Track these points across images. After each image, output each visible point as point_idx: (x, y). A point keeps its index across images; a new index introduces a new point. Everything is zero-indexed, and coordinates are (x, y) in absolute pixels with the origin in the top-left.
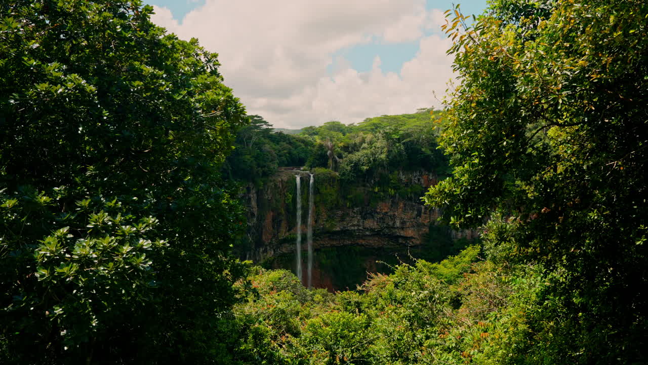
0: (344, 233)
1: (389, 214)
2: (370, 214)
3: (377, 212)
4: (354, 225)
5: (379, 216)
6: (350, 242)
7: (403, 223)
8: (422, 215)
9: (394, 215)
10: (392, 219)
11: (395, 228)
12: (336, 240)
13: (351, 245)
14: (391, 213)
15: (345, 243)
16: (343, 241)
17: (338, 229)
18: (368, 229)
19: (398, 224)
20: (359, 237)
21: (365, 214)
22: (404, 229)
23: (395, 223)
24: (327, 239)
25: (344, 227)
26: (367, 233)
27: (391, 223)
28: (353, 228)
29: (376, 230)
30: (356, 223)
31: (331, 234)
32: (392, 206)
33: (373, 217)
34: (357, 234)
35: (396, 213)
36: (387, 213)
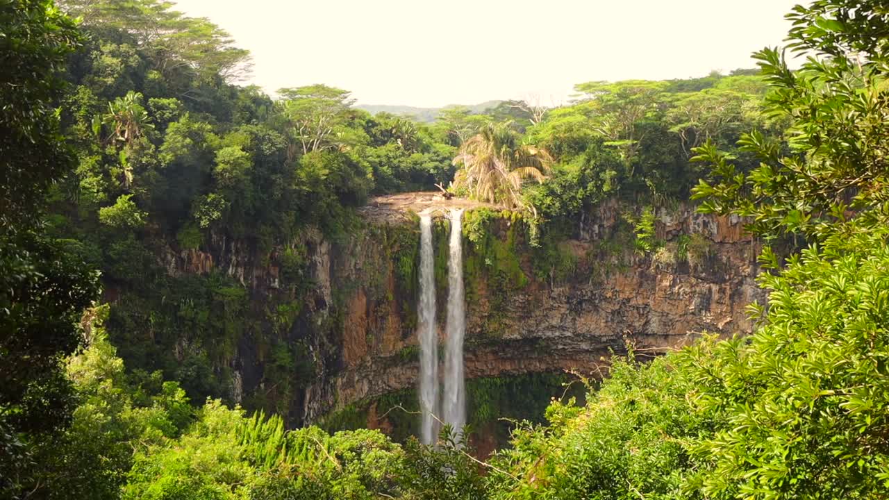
0: (530, 342)
1: (633, 302)
2: (590, 301)
3: (605, 299)
4: (552, 328)
5: (611, 307)
6: (544, 367)
7: (667, 323)
8: (713, 306)
9: (647, 305)
10: (641, 315)
11: (647, 335)
12: (511, 359)
13: (548, 371)
14: (640, 301)
15: (532, 368)
16: (527, 362)
17: (516, 336)
18: (584, 336)
19: (654, 326)
20: (564, 354)
21: (580, 303)
22: (670, 339)
23: (647, 323)
24: (491, 357)
25: (529, 331)
26: (584, 346)
27: (638, 325)
28: (549, 334)
29: (604, 339)
30: (555, 322)
31: (499, 346)
32: (641, 285)
33: (596, 308)
34: (560, 347)
35: (651, 302)
36: (629, 300)
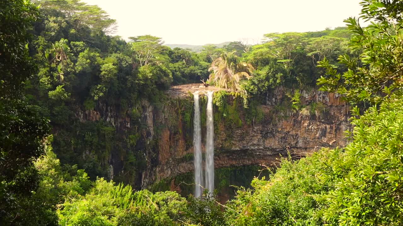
0: (244, 152)
1: (291, 133)
2: (271, 133)
3: (278, 132)
4: (254, 145)
5: (280, 136)
6: (250, 162)
7: (306, 142)
8: (327, 134)
9: (297, 134)
10: (294, 139)
11: (297, 148)
12: (235, 159)
13: (252, 164)
14: (294, 133)
15: (245, 163)
16: (242, 161)
17: (238, 149)
18: (268, 148)
19: (300, 144)
20: (259, 157)
21: (267, 133)
22: (308, 149)
23: (297, 143)
24: (226, 158)
25: (243, 146)
26: (269, 153)
27: (293, 143)
28: (252, 148)
29: (278, 150)
30: (255, 142)
31: (230, 153)
32: (294, 125)
33: (274, 136)
34: (258, 153)
35: (299, 133)
36: (289, 132)
